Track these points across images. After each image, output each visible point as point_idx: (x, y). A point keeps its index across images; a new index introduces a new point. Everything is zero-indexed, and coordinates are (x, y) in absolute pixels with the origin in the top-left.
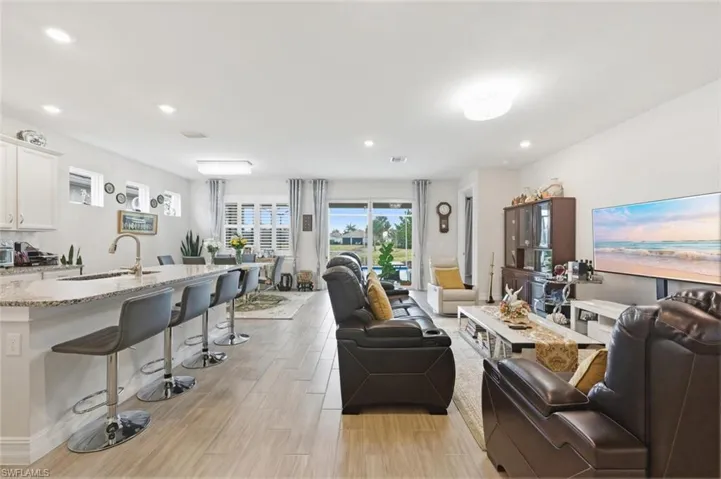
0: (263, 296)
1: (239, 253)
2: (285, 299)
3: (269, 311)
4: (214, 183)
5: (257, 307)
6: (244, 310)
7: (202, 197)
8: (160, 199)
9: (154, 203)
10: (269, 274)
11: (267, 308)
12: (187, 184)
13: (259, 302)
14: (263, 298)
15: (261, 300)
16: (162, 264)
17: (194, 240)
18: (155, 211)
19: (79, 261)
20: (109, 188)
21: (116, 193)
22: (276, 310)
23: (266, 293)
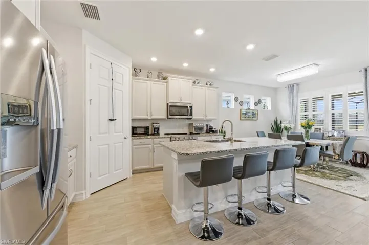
0: (333, 167)
1: (307, 132)
2: (358, 175)
3: (336, 182)
4: (291, 87)
5: (324, 176)
6: (311, 175)
7: (284, 97)
8: (259, 101)
9: (256, 104)
10: (338, 151)
11: (335, 179)
12: (274, 91)
13: (327, 171)
14: (331, 168)
15: (328, 170)
16: (258, 136)
17: (279, 122)
18: (256, 108)
19: (225, 133)
20: (236, 99)
21: (239, 101)
22: (344, 183)
23: (336, 165)
